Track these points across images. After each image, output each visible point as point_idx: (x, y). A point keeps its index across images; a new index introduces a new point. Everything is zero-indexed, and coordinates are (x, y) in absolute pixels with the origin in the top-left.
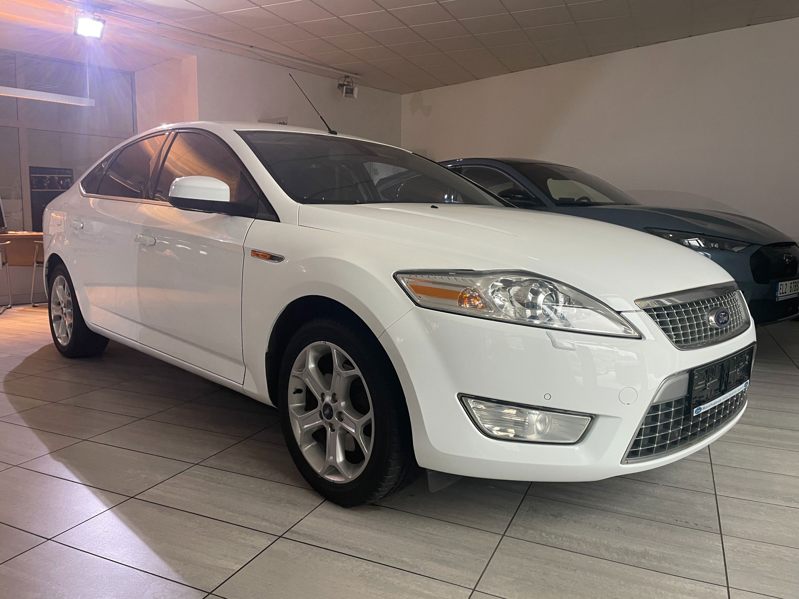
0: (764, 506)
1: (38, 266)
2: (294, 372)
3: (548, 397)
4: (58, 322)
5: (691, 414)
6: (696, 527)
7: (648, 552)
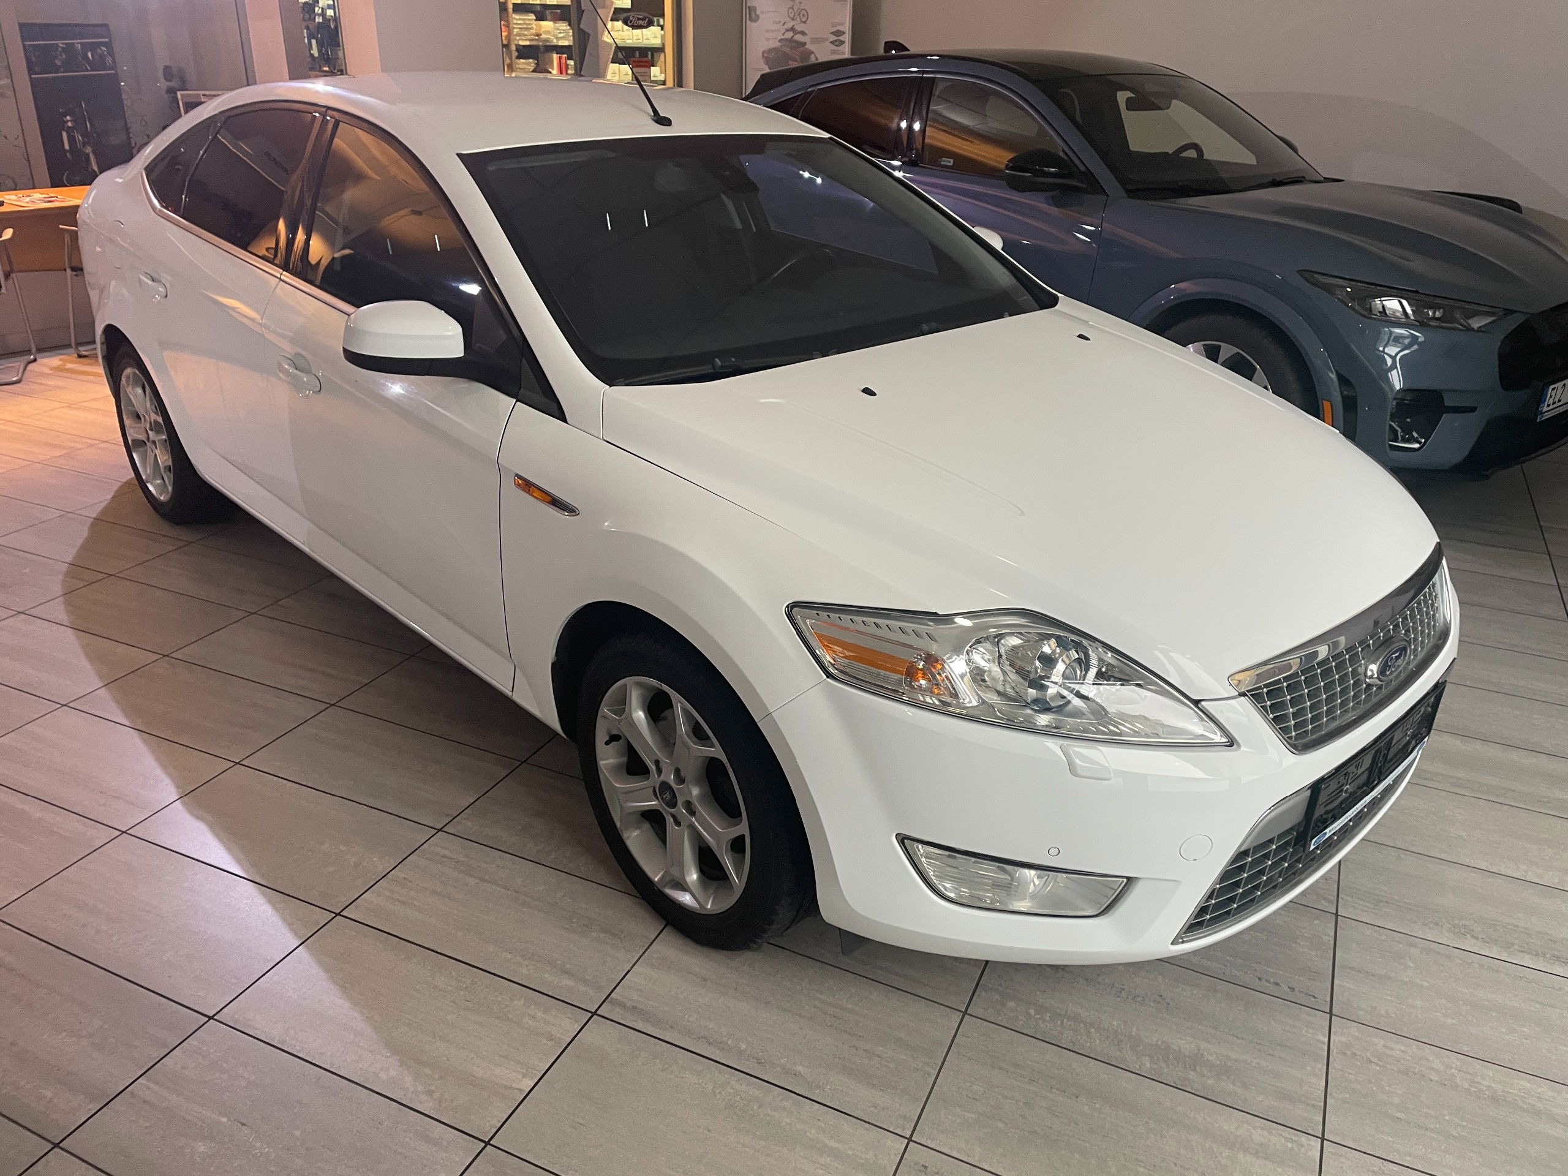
0: (1415, 946)
1: (76, 275)
2: (604, 710)
3: (1054, 852)
4: (141, 449)
5: (1308, 846)
6: (1291, 997)
7: (1202, 1055)
